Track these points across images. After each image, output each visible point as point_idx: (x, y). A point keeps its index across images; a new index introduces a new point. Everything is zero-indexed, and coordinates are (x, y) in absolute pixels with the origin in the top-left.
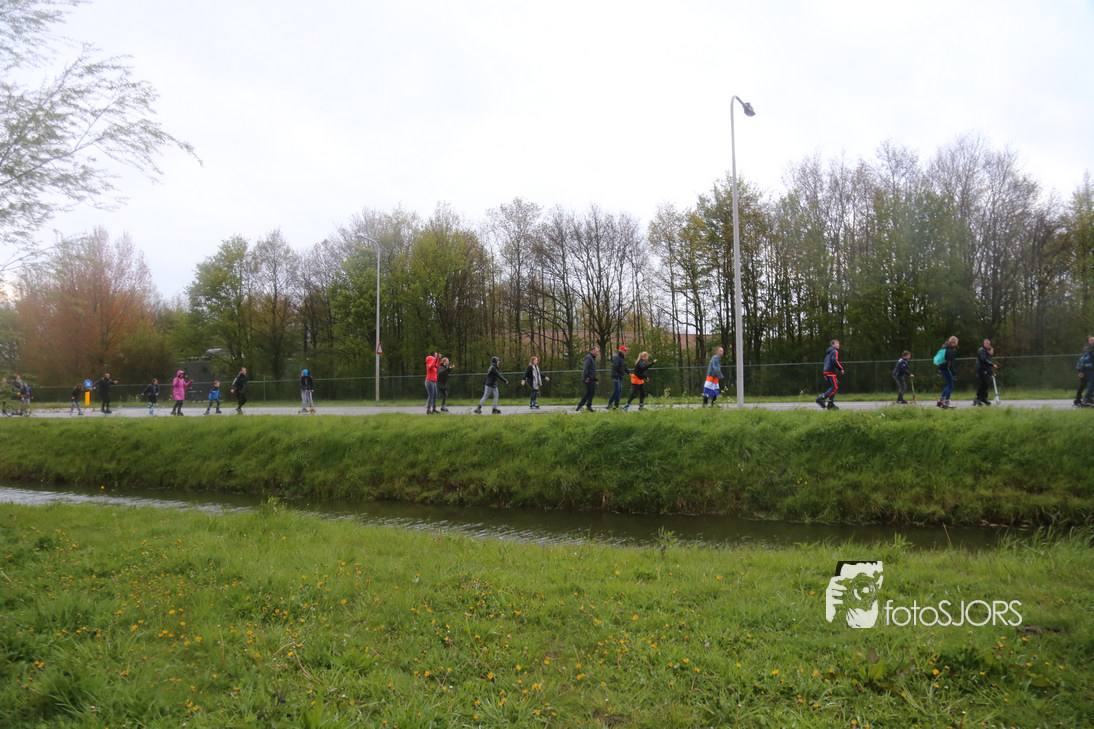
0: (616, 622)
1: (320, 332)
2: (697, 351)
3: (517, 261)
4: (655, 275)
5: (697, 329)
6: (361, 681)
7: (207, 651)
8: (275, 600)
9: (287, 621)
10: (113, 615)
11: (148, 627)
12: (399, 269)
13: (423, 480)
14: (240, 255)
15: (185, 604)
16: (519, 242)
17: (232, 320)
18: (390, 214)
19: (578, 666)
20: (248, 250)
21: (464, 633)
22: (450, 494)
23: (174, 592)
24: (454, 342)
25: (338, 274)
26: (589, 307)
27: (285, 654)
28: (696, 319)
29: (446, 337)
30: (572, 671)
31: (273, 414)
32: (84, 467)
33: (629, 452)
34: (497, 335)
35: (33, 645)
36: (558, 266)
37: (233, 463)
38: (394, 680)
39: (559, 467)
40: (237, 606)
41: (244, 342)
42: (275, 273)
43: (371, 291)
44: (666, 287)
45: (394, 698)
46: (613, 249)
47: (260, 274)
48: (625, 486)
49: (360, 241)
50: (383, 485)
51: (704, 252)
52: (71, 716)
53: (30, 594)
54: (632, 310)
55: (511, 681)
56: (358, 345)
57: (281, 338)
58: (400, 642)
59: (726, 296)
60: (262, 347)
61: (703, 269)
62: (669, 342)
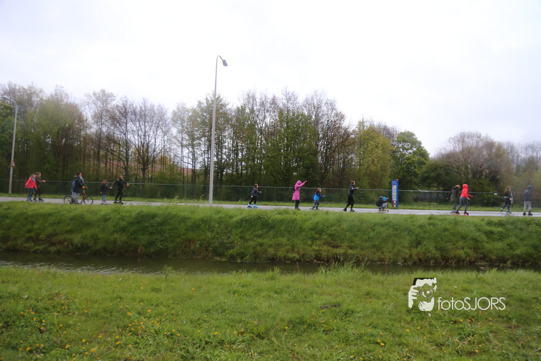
0: (139, 313)
2: (192, 177)
3: (100, 123)
4: (174, 138)
5: (193, 166)
12: (30, 119)
13: (36, 240)
16: (102, 112)
19: (117, 337)
21: (53, 324)
22: (52, 248)
26: (138, 150)
28: (193, 162)
30: (113, 340)
33: (153, 226)
34: (86, 161)
36: (123, 128)
39: (115, 234)
43: (10, 130)
44: (179, 144)
46: (152, 122)
49: (5, 101)
50: (10, 242)
51: (199, 128)
54: (160, 154)
55: (79, 348)
59: (208, 151)
61: (198, 137)
62: (178, 171)
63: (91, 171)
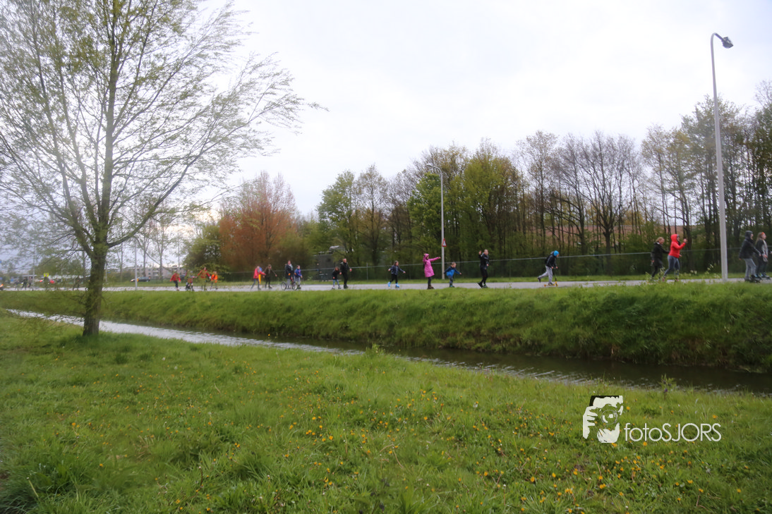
0: (629, 446)
1: (403, 233)
3: (540, 177)
4: (648, 181)
5: (684, 221)
6: (439, 475)
7: (336, 446)
8: (380, 415)
9: (387, 429)
10: (278, 417)
11: (300, 427)
12: (456, 187)
13: (477, 335)
14: (350, 184)
15: (323, 414)
16: (541, 163)
17: (346, 227)
18: (447, 149)
19: (601, 478)
20: (355, 180)
21: (512, 446)
22: (496, 345)
23: (315, 405)
24: (496, 237)
25: (414, 193)
26: (596, 208)
27: (387, 452)
28: (683, 213)
29: (490, 234)
30: (595, 481)
31: (374, 289)
32: (258, 323)
33: (632, 316)
34: (527, 231)
35: (234, 433)
36: (572, 179)
37: (349, 321)
38: (463, 476)
39: (577, 327)
40: (355, 417)
41: (353, 241)
42: (372, 193)
43: (437, 203)
44: (658, 190)
45: (462, 489)
46: (613, 163)
47: (363, 195)
48: (629, 342)
49: (428, 169)
50: (449, 338)
51: (689, 161)
52: (256, 480)
53: (232, 401)
54: (630, 209)
55: (549, 485)
56: (429, 241)
57: (377, 238)
58: (465, 449)
59: (708, 194)
60: (365, 244)
61: (688, 174)
62: (661, 232)
63: (534, 243)
